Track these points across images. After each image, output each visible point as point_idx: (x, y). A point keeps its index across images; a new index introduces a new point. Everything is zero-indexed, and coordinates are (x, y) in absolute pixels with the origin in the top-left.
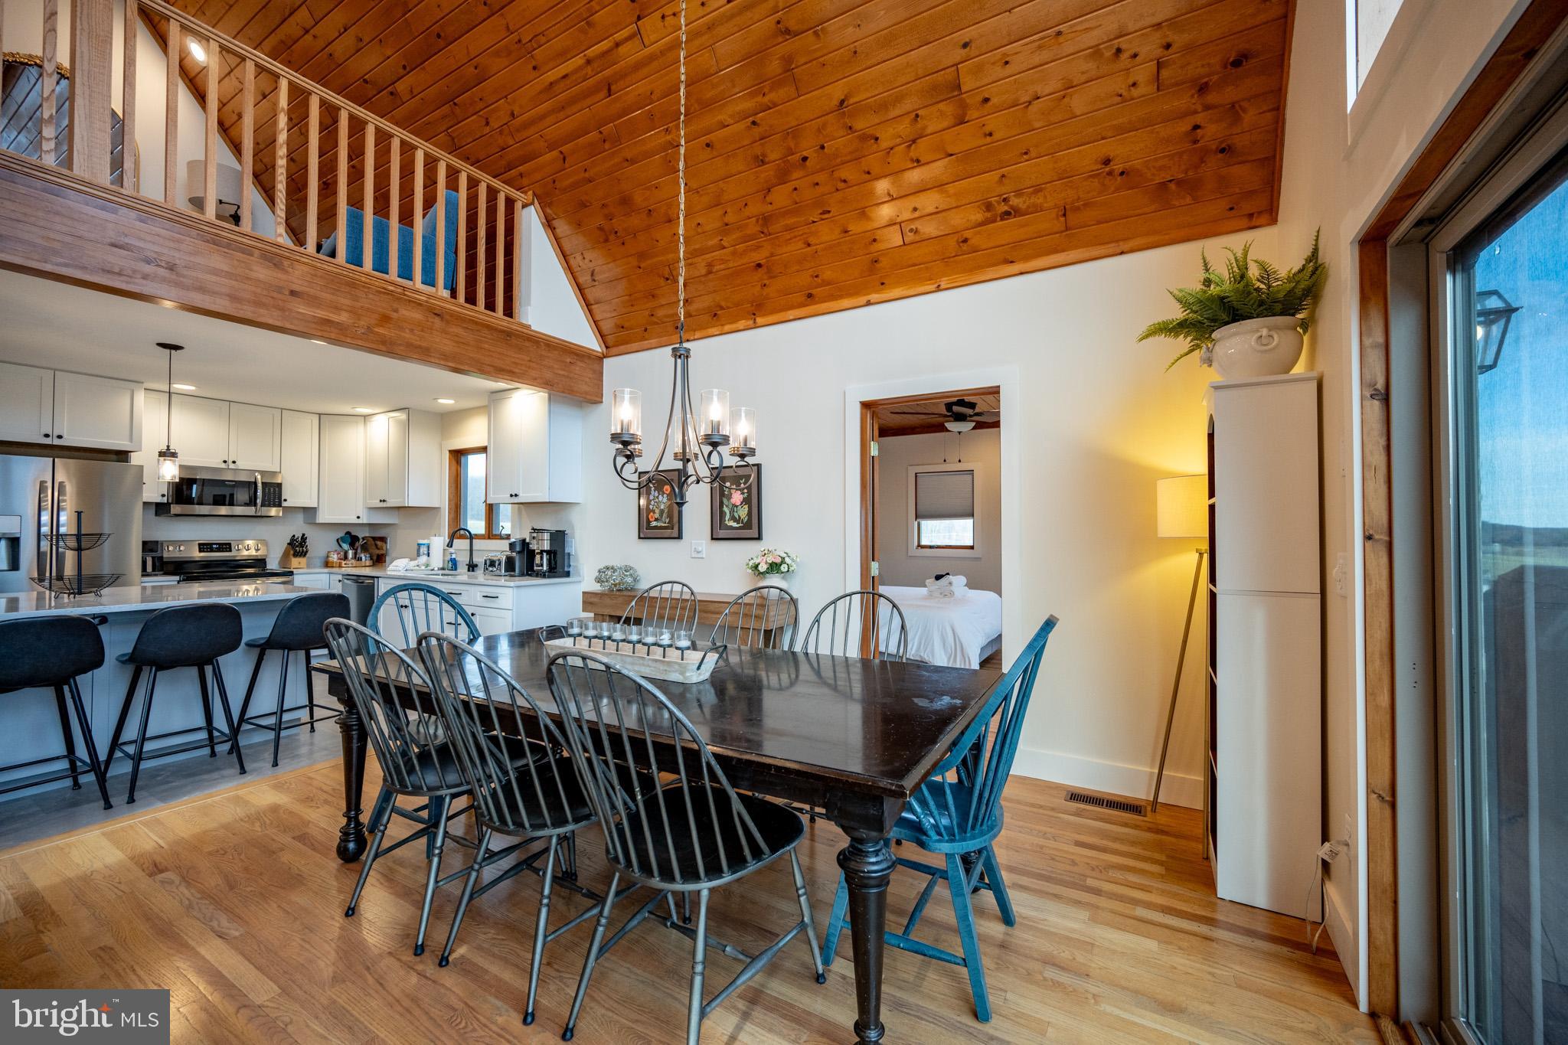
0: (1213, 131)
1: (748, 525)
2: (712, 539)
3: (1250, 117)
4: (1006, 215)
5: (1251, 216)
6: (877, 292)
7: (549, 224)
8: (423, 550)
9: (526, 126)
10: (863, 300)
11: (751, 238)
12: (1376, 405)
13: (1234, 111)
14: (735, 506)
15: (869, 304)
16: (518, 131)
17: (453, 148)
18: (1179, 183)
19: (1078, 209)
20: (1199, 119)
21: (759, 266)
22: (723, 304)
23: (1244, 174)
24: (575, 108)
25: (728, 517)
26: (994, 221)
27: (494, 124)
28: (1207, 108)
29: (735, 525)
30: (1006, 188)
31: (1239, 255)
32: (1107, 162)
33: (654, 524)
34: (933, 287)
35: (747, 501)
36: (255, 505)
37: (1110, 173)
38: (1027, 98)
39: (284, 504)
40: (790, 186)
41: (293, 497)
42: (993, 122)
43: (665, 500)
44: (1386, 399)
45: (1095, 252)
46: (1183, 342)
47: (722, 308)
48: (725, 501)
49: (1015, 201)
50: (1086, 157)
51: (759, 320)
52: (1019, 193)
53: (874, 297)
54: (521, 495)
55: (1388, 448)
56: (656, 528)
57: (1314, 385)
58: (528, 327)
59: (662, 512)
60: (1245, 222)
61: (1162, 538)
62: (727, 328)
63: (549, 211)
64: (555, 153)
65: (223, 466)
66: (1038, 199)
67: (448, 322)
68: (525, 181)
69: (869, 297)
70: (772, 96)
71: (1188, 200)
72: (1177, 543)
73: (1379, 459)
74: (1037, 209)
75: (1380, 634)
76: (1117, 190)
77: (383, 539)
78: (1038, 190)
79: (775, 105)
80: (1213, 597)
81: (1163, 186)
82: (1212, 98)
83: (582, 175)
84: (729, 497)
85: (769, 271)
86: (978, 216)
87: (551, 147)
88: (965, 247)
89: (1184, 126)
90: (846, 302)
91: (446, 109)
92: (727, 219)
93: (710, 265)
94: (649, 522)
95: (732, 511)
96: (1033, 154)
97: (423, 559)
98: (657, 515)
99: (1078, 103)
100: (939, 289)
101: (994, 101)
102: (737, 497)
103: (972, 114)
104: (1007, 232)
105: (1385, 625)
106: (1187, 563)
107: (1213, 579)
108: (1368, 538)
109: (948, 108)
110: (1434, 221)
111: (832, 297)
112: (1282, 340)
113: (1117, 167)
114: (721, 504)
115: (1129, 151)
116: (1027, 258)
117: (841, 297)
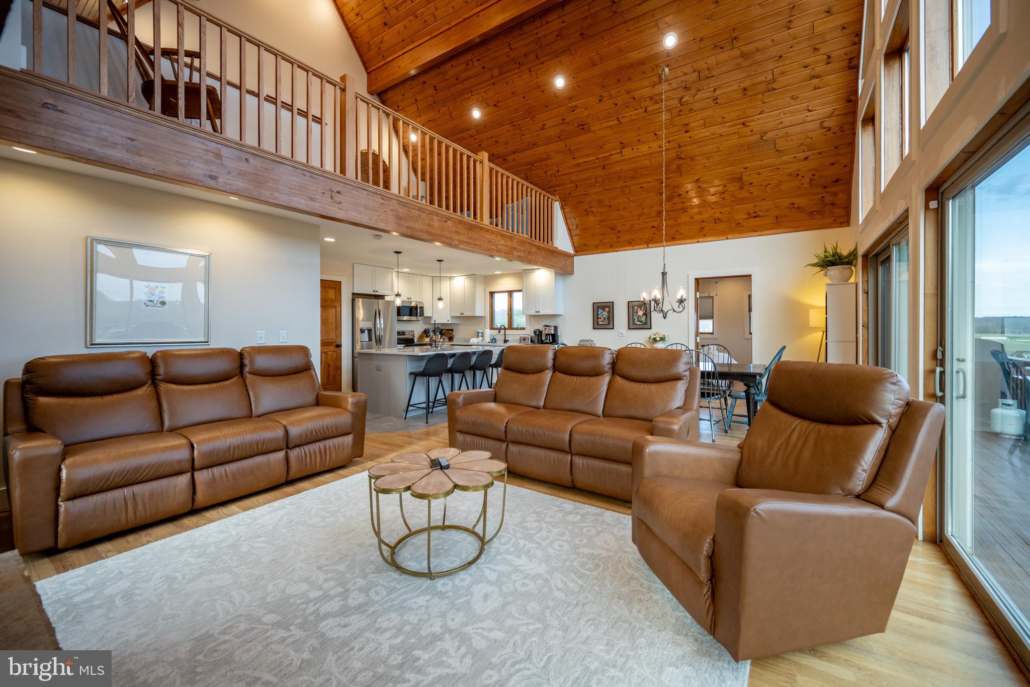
0: (828, 199)
1: (645, 323)
2: (629, 329)
3: (840, 196)
4: (756, 217)
5: (841, 223)
6: (702, 238)
7: (562, 208)
8: (480, 334)
9: (563, 175)
10: (696, 240)
11: (652, 217)
12: (865, 295)
13: (835, 194)
14: (639, 316)
15: (698, 242)
16: (559, 176)
17: (526, 179)
18: (818, 212)
19: (782, 217)
20: (824, 195)
21: (654, 227)
22: (635, 239)
23: (838, 211)
24: (586, 172)
25: (636, 320)
26: (751, 218)
27: (549, 173)
28: (827, 192)
29: (639, 323)
30: (756, 209)
31: (835, 246)
32: (793, 204)
33: (601, 323)
34: (725, 238)
35: (645, 314)
36: (417, 316)
37: (794, 207)
38: (766, 184)
39: (425, 315)
40: (672, 202)
41: (427, 313)
42: (752, 189)
43: (606, 314)
44: (867, 293)
45: (788, 230)
46: (818, 269)
47: (634, 240)
48: (635, 314)
49: (759, 213)
50: (786, 202)
51: (650, 245)
52: (760, 211)
53: (700, 240)
54: (541, 311)
55: (868, 305)
56: (602, 324)
57: (855, 285)
58: (557, 248)
59: (604, 318)
60: (839, 225)
61: (811, 327)
62: (635, 247)
63: (563, 203)
64: (574, 184)
65: (407, 300)
66: (768, 213)
67: (540, 250)
68: (556, 192)
69: (698, 240)
70: (671, 175)
71: (820, 217)
72: (815, 329)
73: (866, 307)
74: (766, 216)
75: (866, 348)
76: (796, 212)
77: (452, 330)
78: (768, 210)
79: (671, 178)
80: (826, 343)
81: (812, 212)
82: (828, 190)
83: (584, 192)
84: (637, 312)
85: (658, 228)
86: (745, 217)
87: (572, 182)
88: (739, 226)
89: (820, 196)
90: (688, 241)
91: (528, 167)
92: (643, 211)
93: (632, 226)
94: (598, 322)
95: (638, 318)
96: (767, 199)
97: (480, 338)
98: (602, 320)
99: (784, 187)
100: (727, 238)
101: (754, 184)
102: (640, 313)
103: (746, 187)
104: (756, 222)
105: (867, 348)
106: (819, 335)
107: (826, 339)
108: (863, 326)
109: (737, 185)
110: (877, 255)
111: (682, 239)
112: (846, 272)
113: (796, 206)
114: (633, 315)
115: (800, 202)
116: (762, 231)
117: (686, 239)
